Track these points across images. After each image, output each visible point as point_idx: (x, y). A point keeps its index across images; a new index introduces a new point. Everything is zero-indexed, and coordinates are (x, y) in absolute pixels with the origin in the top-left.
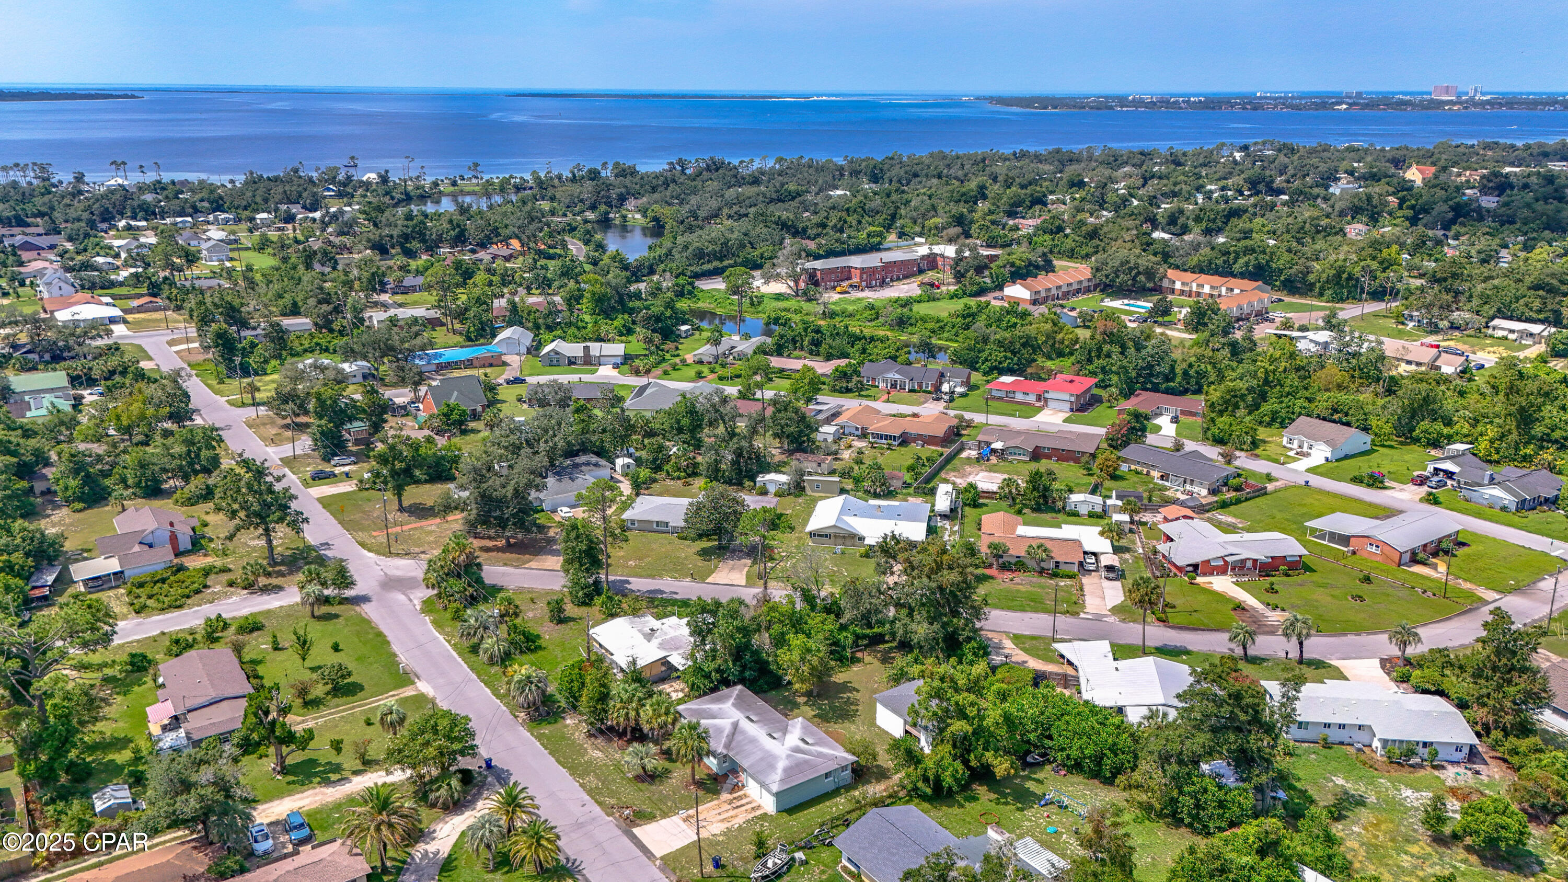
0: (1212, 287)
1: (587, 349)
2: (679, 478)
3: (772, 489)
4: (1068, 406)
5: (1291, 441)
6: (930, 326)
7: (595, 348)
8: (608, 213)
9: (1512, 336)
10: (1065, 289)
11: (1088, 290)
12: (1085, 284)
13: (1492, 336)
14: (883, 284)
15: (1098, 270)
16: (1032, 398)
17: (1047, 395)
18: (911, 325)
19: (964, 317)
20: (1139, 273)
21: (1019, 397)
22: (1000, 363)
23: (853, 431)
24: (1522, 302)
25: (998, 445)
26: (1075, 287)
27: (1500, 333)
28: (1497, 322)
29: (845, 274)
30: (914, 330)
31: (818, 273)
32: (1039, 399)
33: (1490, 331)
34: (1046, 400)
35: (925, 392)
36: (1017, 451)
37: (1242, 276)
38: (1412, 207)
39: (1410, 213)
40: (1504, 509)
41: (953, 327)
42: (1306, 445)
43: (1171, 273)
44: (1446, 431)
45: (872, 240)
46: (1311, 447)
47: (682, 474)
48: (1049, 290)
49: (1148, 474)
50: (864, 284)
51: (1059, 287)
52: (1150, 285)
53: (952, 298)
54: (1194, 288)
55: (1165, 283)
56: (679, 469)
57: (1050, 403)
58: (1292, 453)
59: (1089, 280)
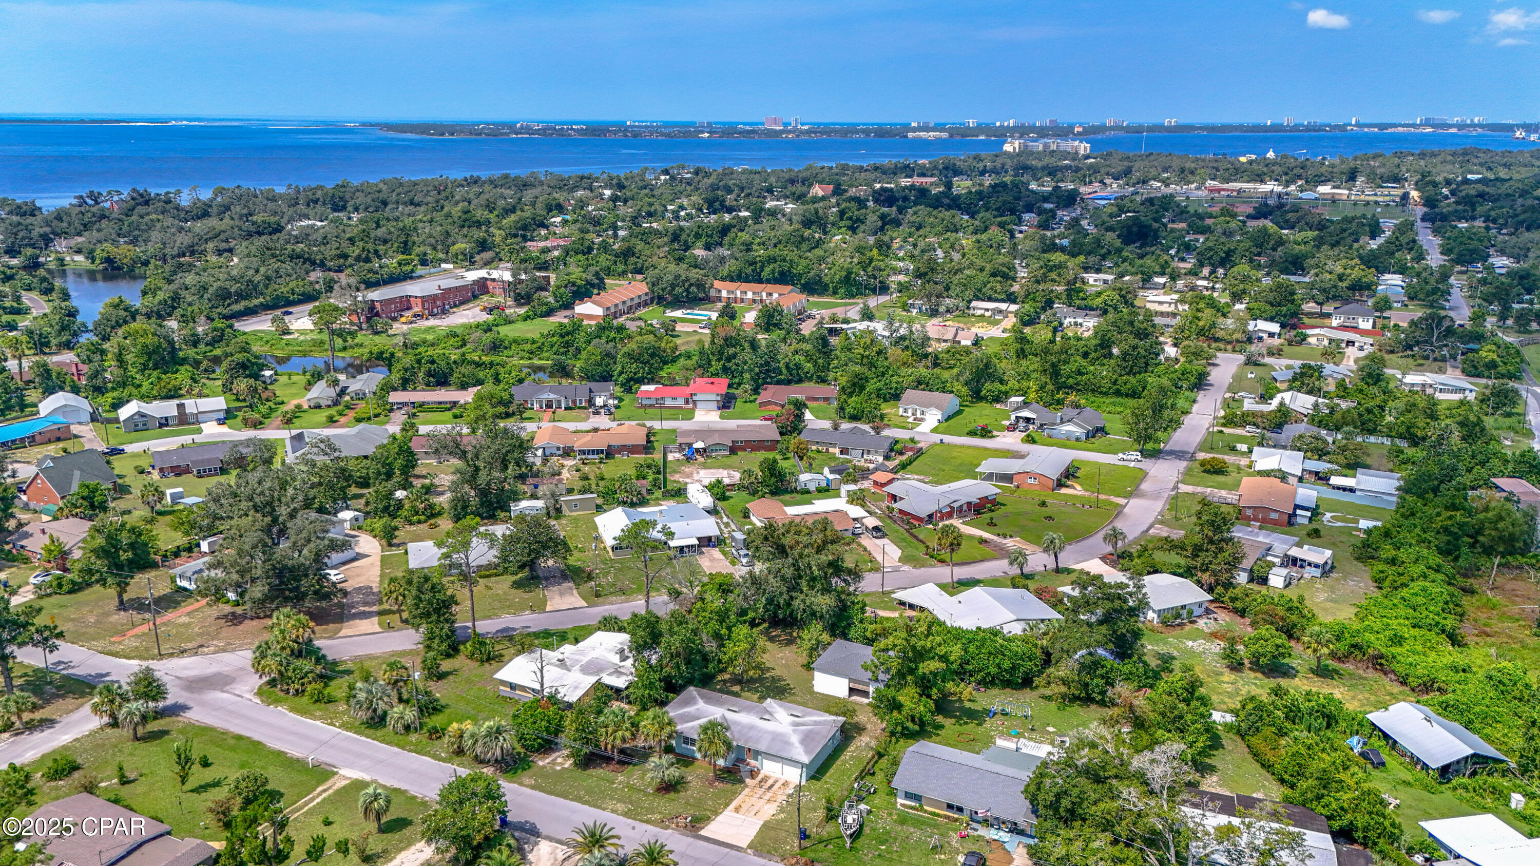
0: (754, 293)
1: (181, 407)
2: (419, 522)
4: (715, 405)
5: (905, 410)
6: (527, 347)
7: (191, 405)
8: (38, 257)
9: (988, 314)
10: (628, 304)
11: (646, 304)
12: (644, 298)
13: (973, 315)
14: (444, 312)
15: (653, 285)
16: (680, 402)
17: (695, 398)
18: (506, 348)
19: (562, 336)
20: (691, 285)
21: (669, 402)
22: (635, 374)
23: (555, 451)
24: (989, 286)
25: (699, 445)
26: (636, 301)
27: (979, 312)
28: (974, 304)
29: (405, 303)
30: (511, 353)
31: (378, 305)
32: (687, 402)
33: (971, 312)
34: (694, 402)
35: (580, 408)
36: (716, 448)
37: (768, 281)
38: (850, 218)
39: (849, 223)
40: (1077, 439)
41: (552, 346)
42: (918, 412)
43: (717, 284)
44: (1003, 388)
45: (405, 268)
46: (923, 413)
47: (422, 518)
48: (616, 305)
49: (827, 451)
50: (426, 312)
51: (624, 303)
52: (701, 295)
53: (525, 320)
54: (739, 295)
55: (713, 293)
56: (417, 513)
57: (699, 405)
58: (910, 420)
59: (646, 294)
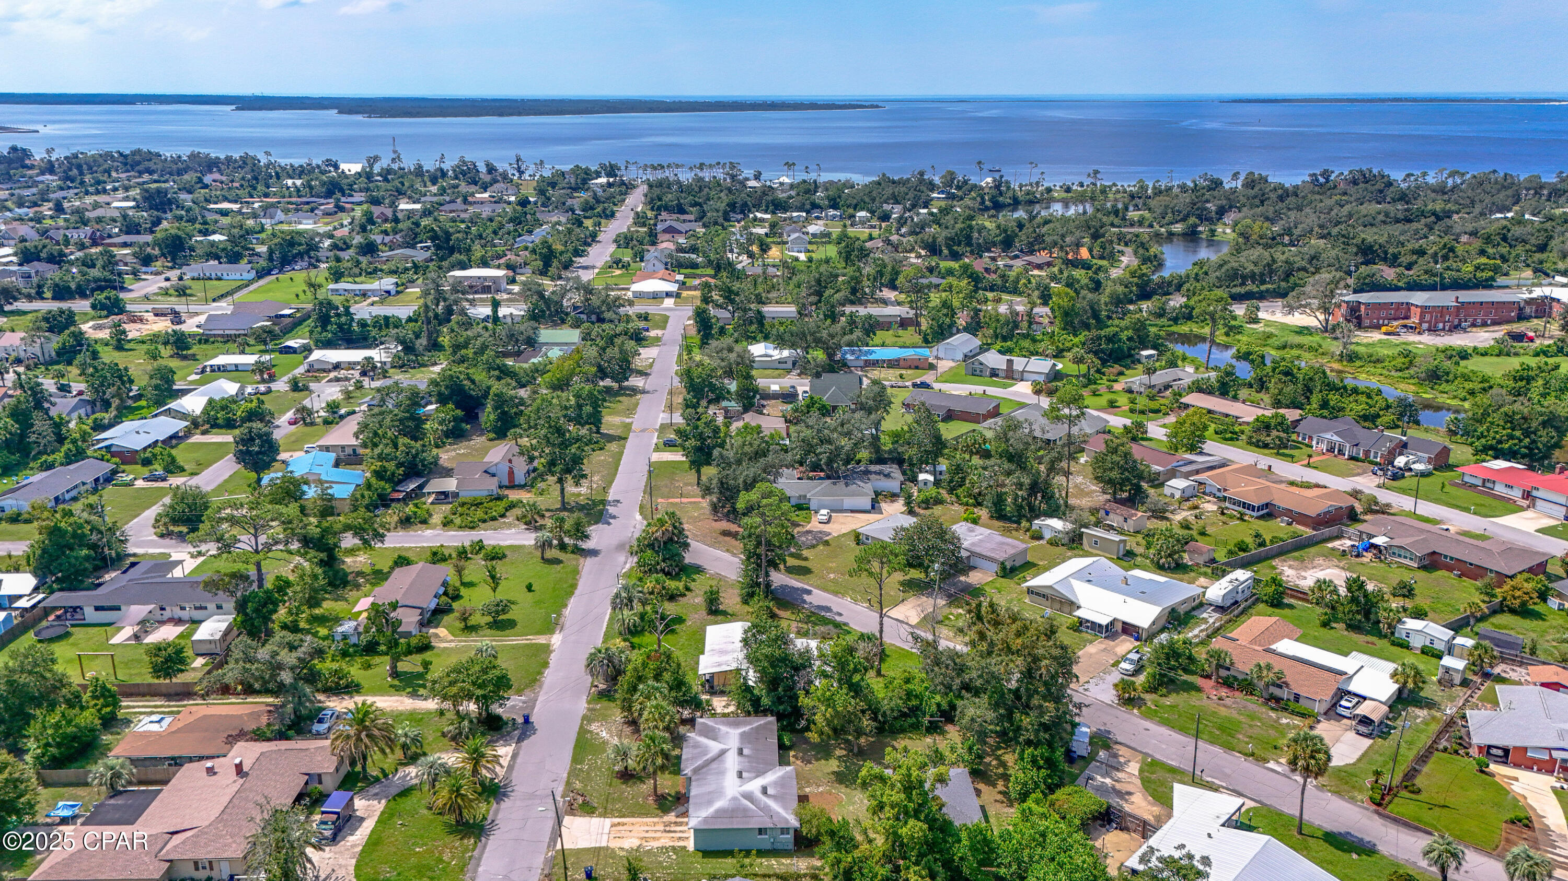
1: (1010, 362)
2: (967, 504)
3: (1048, 535)
4: (1562, 511)
6: (1470, 385)
7: (1019, 363)
8: (1196, 226)
14: (1455, 328)
16: (1516, 494)
17: (1535, 493)
18: (1447, 381)
21: (1500, 489)
22: (1500, 442)
23: (1215, 491)
25: (1381, 541)
29: (1402, 312)
30: (1448, 389)
31: (1363, 307)
32: (1525, 496)
34: (1538, 500)
35: (1371, 463)
36: (1402, 553)
47: (972, 501)
50: (1425, 326)
53: (1537, 354)
56: (970, 496)
